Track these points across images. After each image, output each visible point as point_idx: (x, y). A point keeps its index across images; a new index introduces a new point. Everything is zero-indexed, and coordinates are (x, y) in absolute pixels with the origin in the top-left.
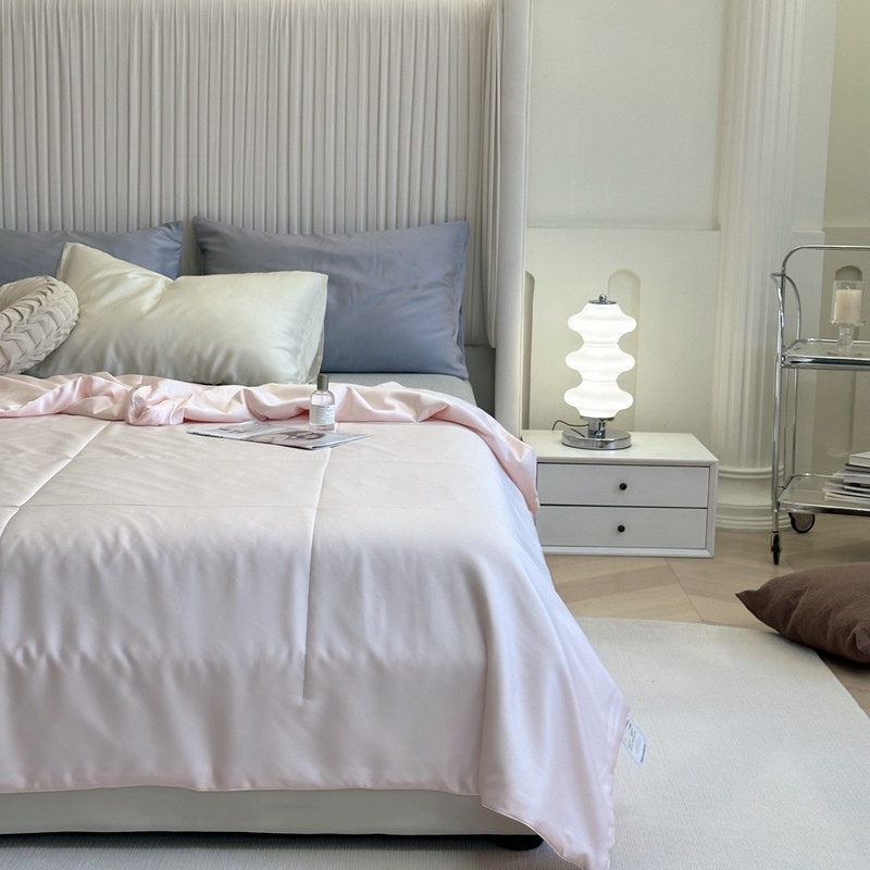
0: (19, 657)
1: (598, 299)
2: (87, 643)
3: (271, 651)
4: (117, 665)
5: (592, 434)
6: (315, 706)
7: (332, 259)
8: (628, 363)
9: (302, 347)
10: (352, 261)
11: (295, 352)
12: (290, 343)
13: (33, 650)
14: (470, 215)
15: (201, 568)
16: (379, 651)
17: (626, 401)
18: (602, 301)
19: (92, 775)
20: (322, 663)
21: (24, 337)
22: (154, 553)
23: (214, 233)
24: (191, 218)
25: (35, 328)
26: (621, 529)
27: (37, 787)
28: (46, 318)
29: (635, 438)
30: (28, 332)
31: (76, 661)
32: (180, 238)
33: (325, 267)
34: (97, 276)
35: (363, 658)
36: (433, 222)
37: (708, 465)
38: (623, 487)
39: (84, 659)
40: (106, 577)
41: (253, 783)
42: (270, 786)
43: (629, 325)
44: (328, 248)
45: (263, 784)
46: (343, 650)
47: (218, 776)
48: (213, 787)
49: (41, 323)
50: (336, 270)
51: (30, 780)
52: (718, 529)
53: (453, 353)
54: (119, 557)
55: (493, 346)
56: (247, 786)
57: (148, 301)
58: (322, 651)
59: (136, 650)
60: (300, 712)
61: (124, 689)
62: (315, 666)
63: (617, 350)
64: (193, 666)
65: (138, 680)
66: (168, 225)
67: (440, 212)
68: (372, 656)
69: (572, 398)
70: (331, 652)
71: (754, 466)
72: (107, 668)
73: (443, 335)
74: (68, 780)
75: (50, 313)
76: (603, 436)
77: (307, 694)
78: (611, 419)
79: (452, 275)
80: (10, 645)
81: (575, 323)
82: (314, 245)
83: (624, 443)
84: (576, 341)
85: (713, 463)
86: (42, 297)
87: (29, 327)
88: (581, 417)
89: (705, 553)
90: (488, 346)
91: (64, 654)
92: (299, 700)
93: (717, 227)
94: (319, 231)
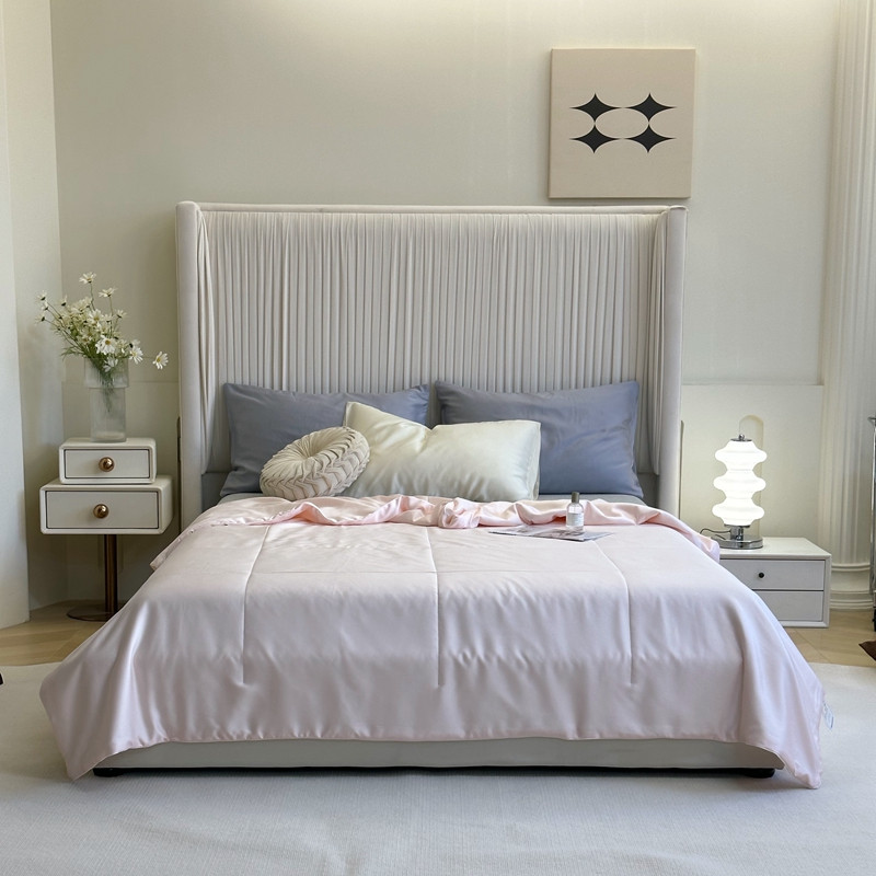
0: (461, 659)
1: (738, 438)
2: (500, 650)
3: (611, 655)
4: (518, 662)
5: (733, 537)
6: (638, 687)
7: (543, 411)
8: (761, 484)
9: (528, 475)
10: (557, 412)
11: (524, 478)
12: (521, 473)
13: (468, 654)
14: (639, 376)
15: (563, 606)
16: (677, 655)
17: (759, 513)
18: (741, 439)
19: (504, 730)
20: (642, 661)
21: (340, 470)
22: (534, 598)
23: (452, 393)
24: (433, 381)
25: (347, 463)
27: (472, 737)
28: (354, 457)
29: (765, 541)
30: (343, 466)
31: (494, 660)
32: (427, 397)
33: (537, 416)
34: (377, 426)
35: (667, 659)
36: (611, 383)
37: (823, 559)
38: (761, 575)
39: (499, 660)
40: (505, 610)
41: (601, 734)
42: (611, 736)
43: (762, 456)
44: (538, 403)
45: (607, 735)
46: (654, 654)
47: (580, 730)
48: (577, 737)
49: (351, 460)
50: (546, 419)
51: (468, 732)
52: (831, 610)
53: (632, 479)
54: (512, 599)
55: (658, 473)
56: (597, 737)
57: (417, 444)
58: (642, 655)
59: (529, 654)
60: (629, 692)
61: (523, 678)
62: (637, 663)
63: (752, 475)
64: (565, 664)
65: (532, 672)
66: (418, 388)
67: (617, 376)
68: (672, 658)
69: (718, 511)
70: (647, 655)
71: (851, 562)
72: (513, 666)
73: (624, 467)
74: (490, 733)
75: (355, 453)
76: (742, 539)
77: (633, 680)
78: (748, 527)
79: (629, 421)
80: (455, 651)
81: (720, 455)
82: (527, 401)
83: (758, 544)
84: (721, 469)
85: (828, 557)
86: (349, 442)
87: (343, 463)
88: (725, 525)
89: (822, 624)
90: (654, 474)
91: (486, 657)
92: (629, 684)
94: (527, 390)
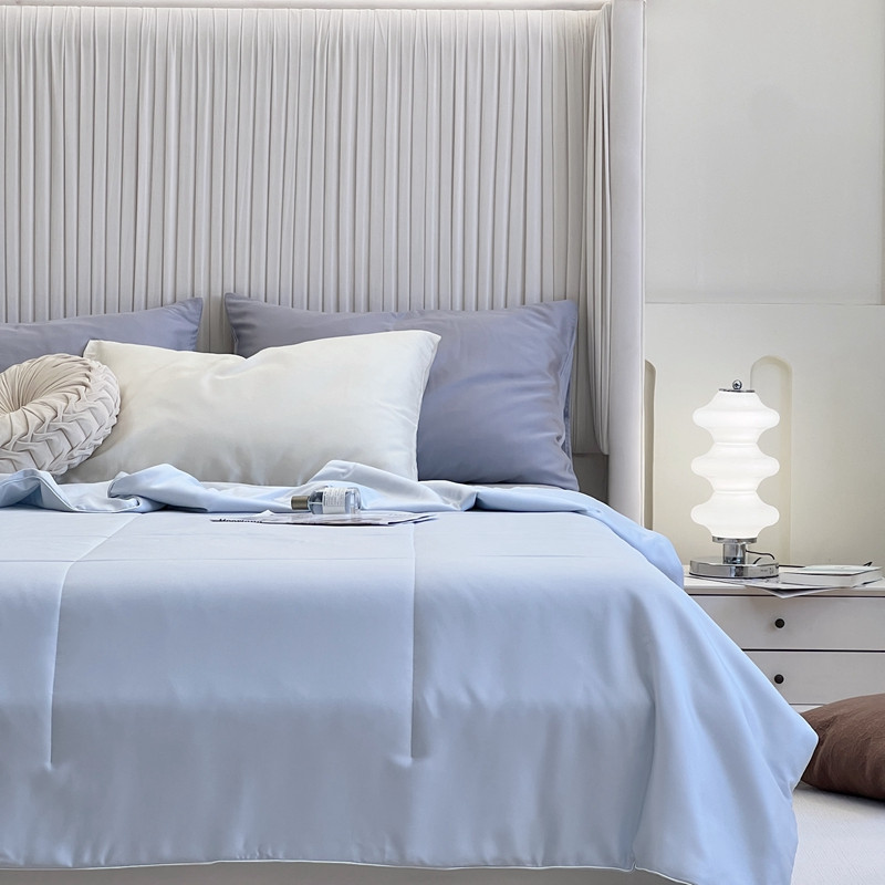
1: (730, 387)
5: (729, 561)
8: (771, 466)
17: (771, 516)
18: (737, 388)
26: (779, 679)
32: (198, 319)
38: (780, 623)
43: (771, 418)
55: (606, 453)
63: (756, 451)
69: (700, 516)
76: (743, 561)
81: (701, 417)
88: (714, 538)
90: (601, 453)
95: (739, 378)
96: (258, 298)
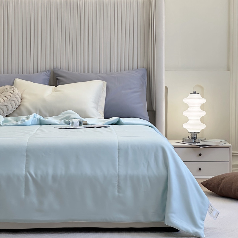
1: (193, 93)
5: (193, 138)
8: (204, 113)
17: (203, 127)
18: (195, 93)
26: (200, 169)
37: (229, 147)
38: (200, 155)
43: (204, 101)
55: (155, 110)
63: (200, 109)
69: (185, 126)
76: (196, 138)
78: (199, 133)
81: (186, 100)
85: (230, 146)
88: (189, 132)
93: (229, 70)
95: (195, 90)
96: (63, 69)
